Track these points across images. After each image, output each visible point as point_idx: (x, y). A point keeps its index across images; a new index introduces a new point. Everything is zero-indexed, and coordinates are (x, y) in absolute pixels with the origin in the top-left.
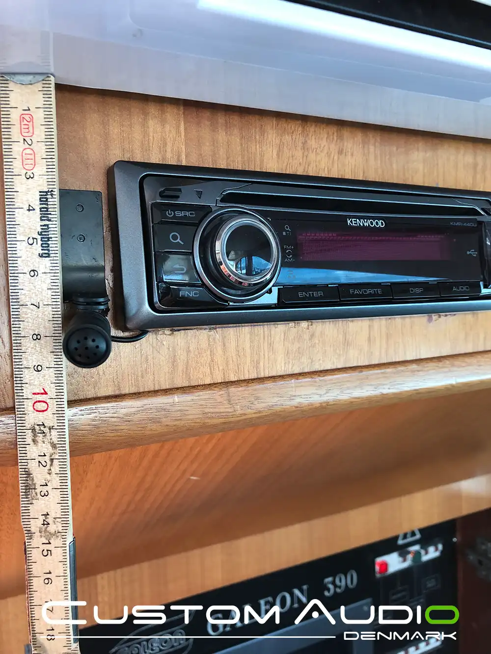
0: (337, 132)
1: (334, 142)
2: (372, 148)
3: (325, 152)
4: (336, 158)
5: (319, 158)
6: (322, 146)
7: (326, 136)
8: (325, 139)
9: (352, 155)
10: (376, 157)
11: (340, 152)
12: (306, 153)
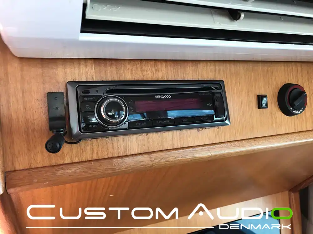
0: (155, 63)
1: (154, 67)
2: (169, 68)
3: (150, 71)
4: (155, 73)
5: (148, 73)
6: (149, 69)
7: (150, 65)
8: (149, 66)
9: (161, 71)
10: (171, 71)
11: (156, 70)
12: (142, 72)
